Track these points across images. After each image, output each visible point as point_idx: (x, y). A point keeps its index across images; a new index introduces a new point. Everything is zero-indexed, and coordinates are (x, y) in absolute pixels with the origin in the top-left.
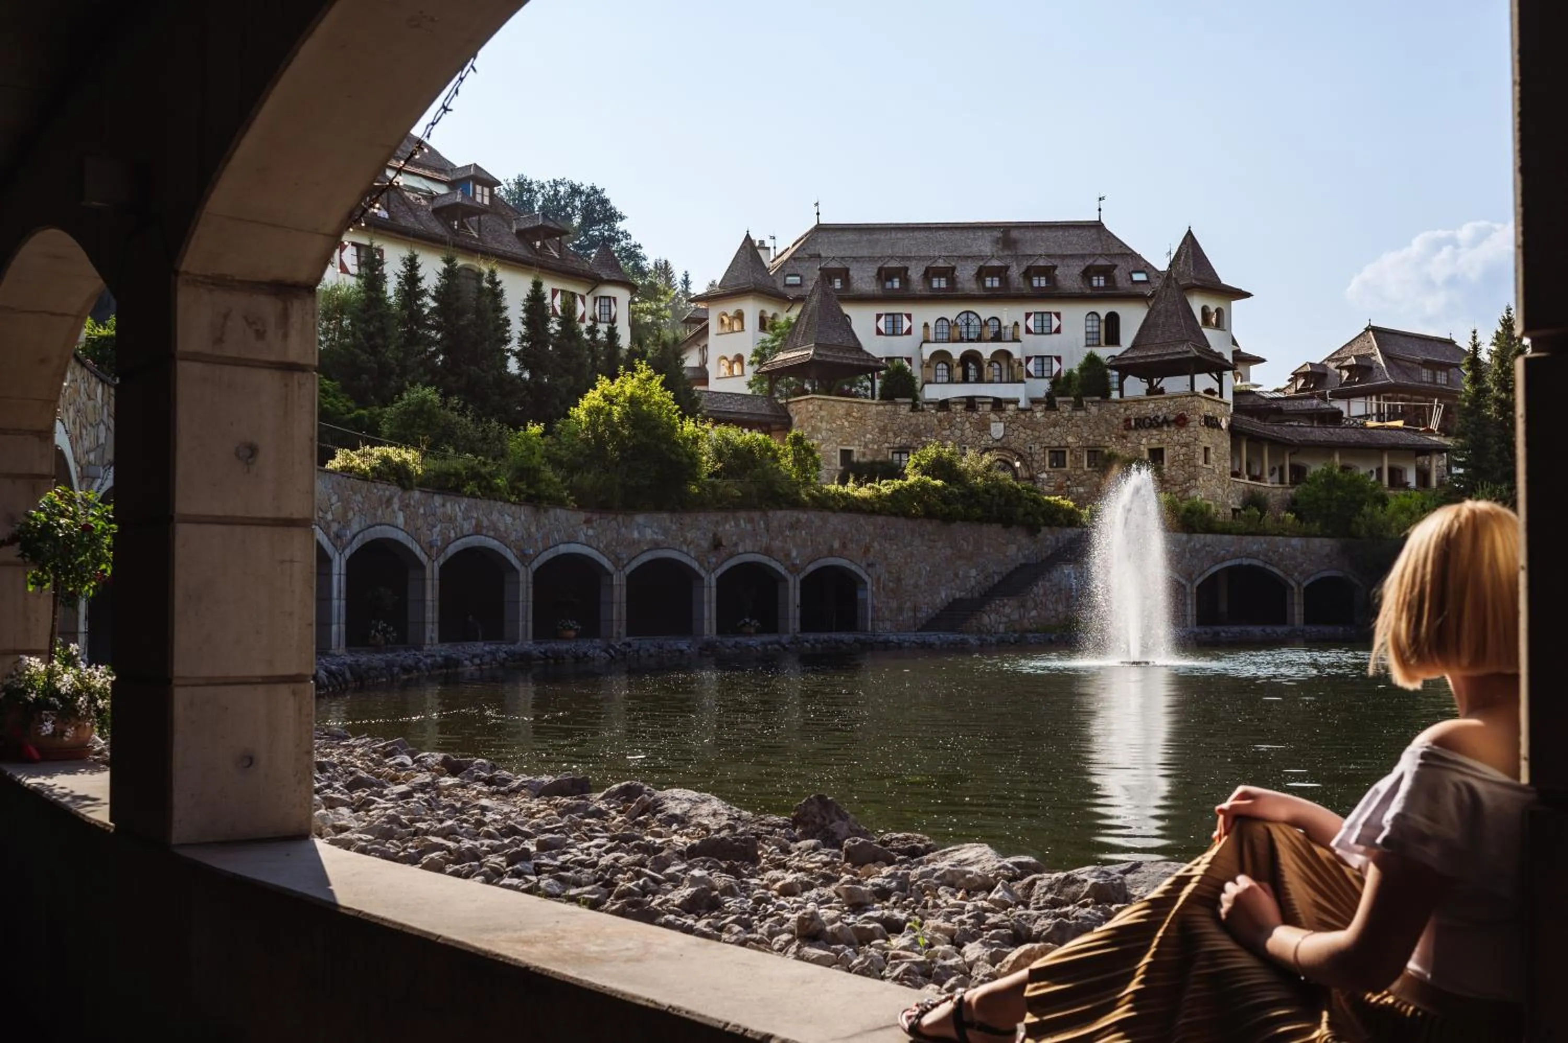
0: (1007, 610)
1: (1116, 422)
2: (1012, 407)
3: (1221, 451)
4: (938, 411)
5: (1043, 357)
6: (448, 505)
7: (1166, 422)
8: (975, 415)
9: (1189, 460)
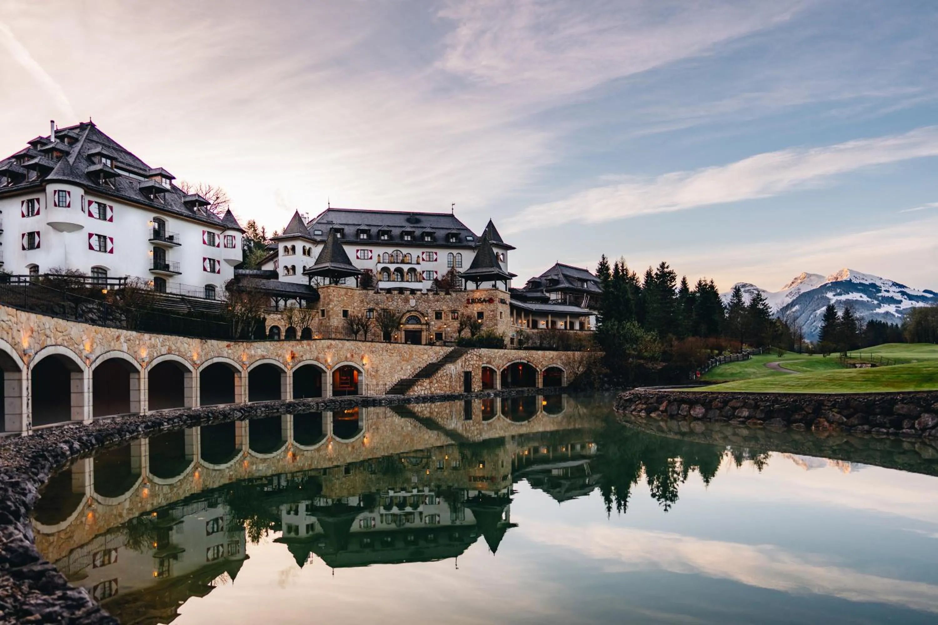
0: (425, 384)
1: (463, 300)
2: (419, 292)
3: (506, 313)
4: (386, 293)
5: (429, 271)
6: (153, 339)
7: (485, 301)
8: (403, 296)
9: (495, 316)
